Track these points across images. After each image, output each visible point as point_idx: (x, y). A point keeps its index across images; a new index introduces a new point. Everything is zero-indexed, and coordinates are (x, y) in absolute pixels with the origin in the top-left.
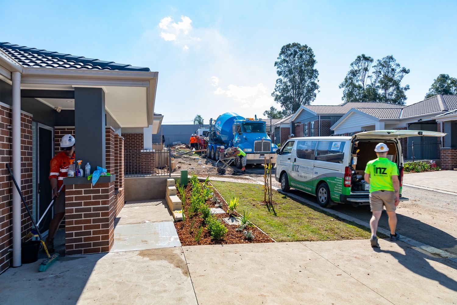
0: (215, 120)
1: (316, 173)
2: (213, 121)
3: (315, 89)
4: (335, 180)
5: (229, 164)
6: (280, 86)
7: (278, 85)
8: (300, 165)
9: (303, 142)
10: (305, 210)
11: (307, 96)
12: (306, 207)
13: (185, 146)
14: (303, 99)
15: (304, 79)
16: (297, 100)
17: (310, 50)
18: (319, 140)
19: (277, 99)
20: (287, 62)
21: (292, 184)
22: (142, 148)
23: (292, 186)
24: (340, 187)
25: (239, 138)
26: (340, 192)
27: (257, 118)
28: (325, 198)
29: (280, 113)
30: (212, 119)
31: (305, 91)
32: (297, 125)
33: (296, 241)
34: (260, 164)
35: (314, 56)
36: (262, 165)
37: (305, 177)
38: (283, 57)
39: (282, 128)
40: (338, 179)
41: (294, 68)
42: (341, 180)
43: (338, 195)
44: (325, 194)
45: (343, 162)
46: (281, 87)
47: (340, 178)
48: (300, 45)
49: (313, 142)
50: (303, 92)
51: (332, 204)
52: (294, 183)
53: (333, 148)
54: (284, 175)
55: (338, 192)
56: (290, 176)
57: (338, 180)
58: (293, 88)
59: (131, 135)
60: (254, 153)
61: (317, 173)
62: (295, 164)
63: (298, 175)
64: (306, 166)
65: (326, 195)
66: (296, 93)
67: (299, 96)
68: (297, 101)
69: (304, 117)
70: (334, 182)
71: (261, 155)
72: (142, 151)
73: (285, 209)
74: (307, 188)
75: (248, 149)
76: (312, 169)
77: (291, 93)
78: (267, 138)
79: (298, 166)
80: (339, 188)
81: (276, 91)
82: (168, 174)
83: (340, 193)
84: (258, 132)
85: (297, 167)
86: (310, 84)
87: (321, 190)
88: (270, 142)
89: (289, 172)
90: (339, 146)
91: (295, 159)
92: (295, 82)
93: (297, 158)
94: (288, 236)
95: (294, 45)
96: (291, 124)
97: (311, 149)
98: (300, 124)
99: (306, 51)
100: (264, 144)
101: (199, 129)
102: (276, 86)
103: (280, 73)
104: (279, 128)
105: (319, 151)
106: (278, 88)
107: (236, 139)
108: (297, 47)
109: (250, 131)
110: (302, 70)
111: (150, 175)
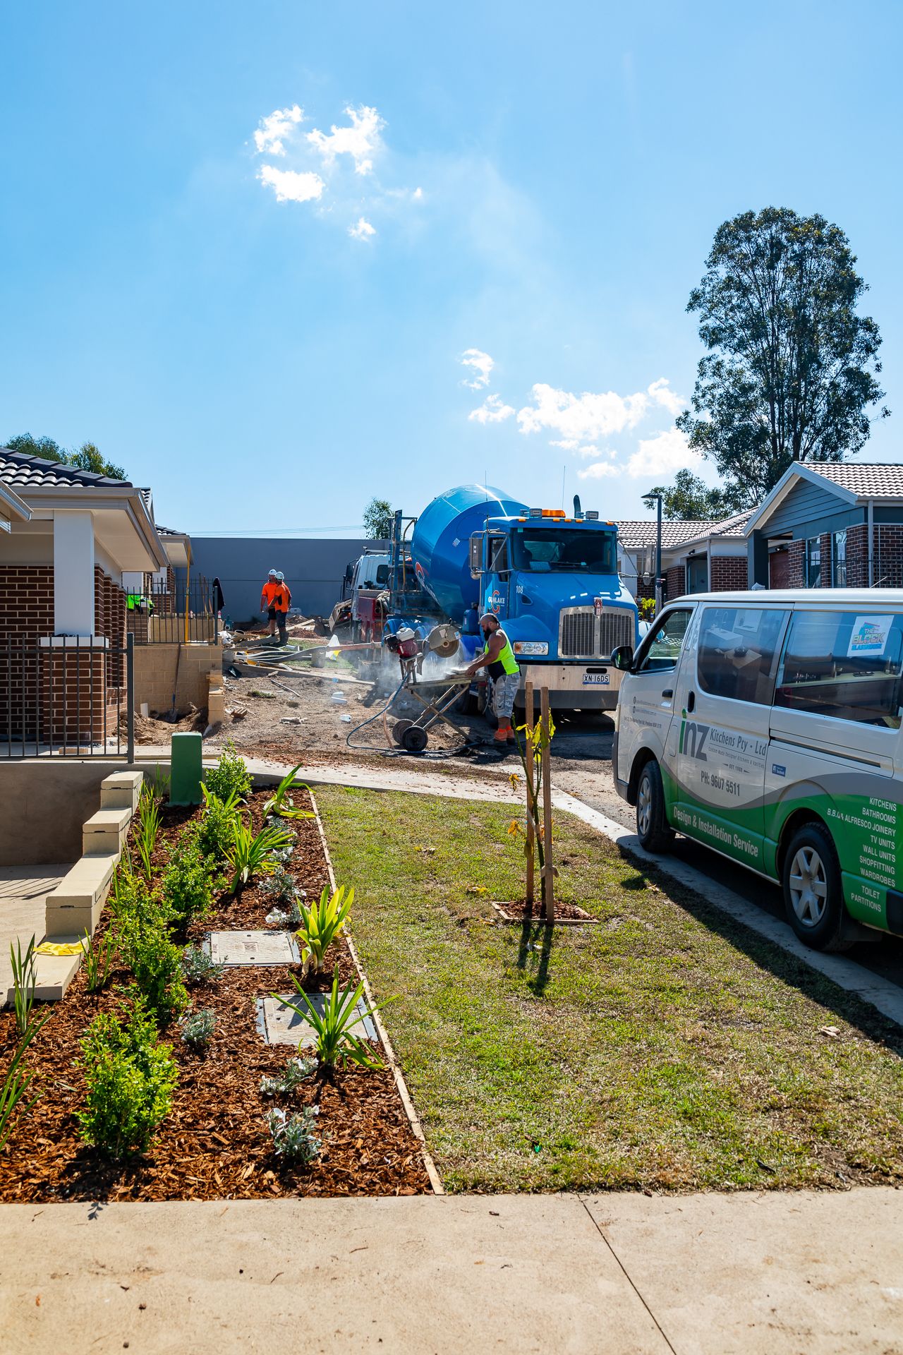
0: (413, 519)
1: (780, 770)
2: (404, 523)
3: (865, 400)
4: (865, 812)
5: (444, 709)
6: (714, 387)
7: (706, 382)
8: (712, 727)
9: (727, 616)
10: (712, 960)
11: (830, 430)
12: (722, 941)
13: (311, 628)
14: (812, 444)
15: (814, 357)
16: (786, 443)
17: (836, 236)
18: (797, 607)
19: (701, 436)
20: (745, 290)
21: (680, 816)
22: (49, 630)
23: (679, 827)
24: (887, 850)
25: (501, 596)
26: (888, 875)
27: (584, 510)
28: (821, 899)
29: (714, 497)
30: (400, 512)
31: (822, 407)
32: (781, 546)
33: (564, 1189)
34: (599, 712)
35: (854, 260)
36: (606, 713)
37: (732, 788)
38: (723, 271)
39: (716, 560)
40: (876, 808)
41: (771, 313)
42: (889, 812)
43: (876, 894)
44: (817, 881)
45: (900, 719)
46: (719, 392)
47: (885, 805)
48: (792, 215)
49: (770, 614)
50: (814, 411)
51: (852, 936)
52: (689, 812)
53: (854, 648)
54: (646, 771)
55: (877, 877)
56: (672, 778)
57: (877, 815)
58: (769, 395)
59: (20, 573)
60: (559, 663)
61: (784, 769)
62: (691, 718)
63: (704, 775)
64: (736, 734)
65: (822, 887)
66: (781, 414)
67: (795, 427)
68: (787, 448)
69: (806, 512)
70: (857, 821)
71: (589, 671)
72: (45, 642)
73: (606, 953)
74: (739, 844)
75: (533, 644)
76: (762, 751)
77: (761, 416)
78: (618, 599)
79: (704, 730)
80: (884, 855)
81: (698, 408)
82: (124, 749)
83: (885, 880)
84: (583, 569)
85: (699, 735)
86: (843, 379)
87: (800, 855)
88: (632, 616)
89: (666, 758)
90: (885, 638)
91: (692, 696)
92: (777, 371)
93: (701, 693)
94: (534, 1144)
95: (770, 217)
96: (752, 540)
97: (759, 647)
98: (789, 542)
99: (819, 241)
100: (603, 624)
101: (362, 557)
102: (697, 388)
103: (712, 337)
104: (703, 557)
105: (794, 658)
106: (709, 397)
107: (491, 599)
108: (782, 227)
109: (545, 565)
110: (805, 319)
111: (56, 753)
